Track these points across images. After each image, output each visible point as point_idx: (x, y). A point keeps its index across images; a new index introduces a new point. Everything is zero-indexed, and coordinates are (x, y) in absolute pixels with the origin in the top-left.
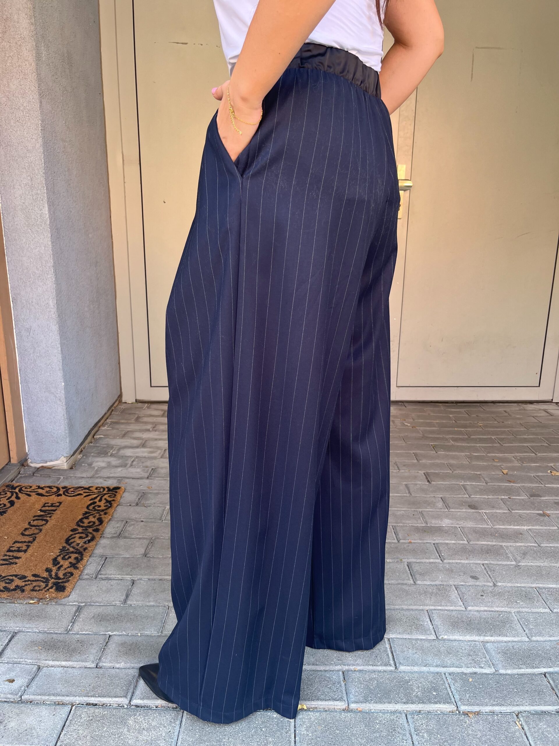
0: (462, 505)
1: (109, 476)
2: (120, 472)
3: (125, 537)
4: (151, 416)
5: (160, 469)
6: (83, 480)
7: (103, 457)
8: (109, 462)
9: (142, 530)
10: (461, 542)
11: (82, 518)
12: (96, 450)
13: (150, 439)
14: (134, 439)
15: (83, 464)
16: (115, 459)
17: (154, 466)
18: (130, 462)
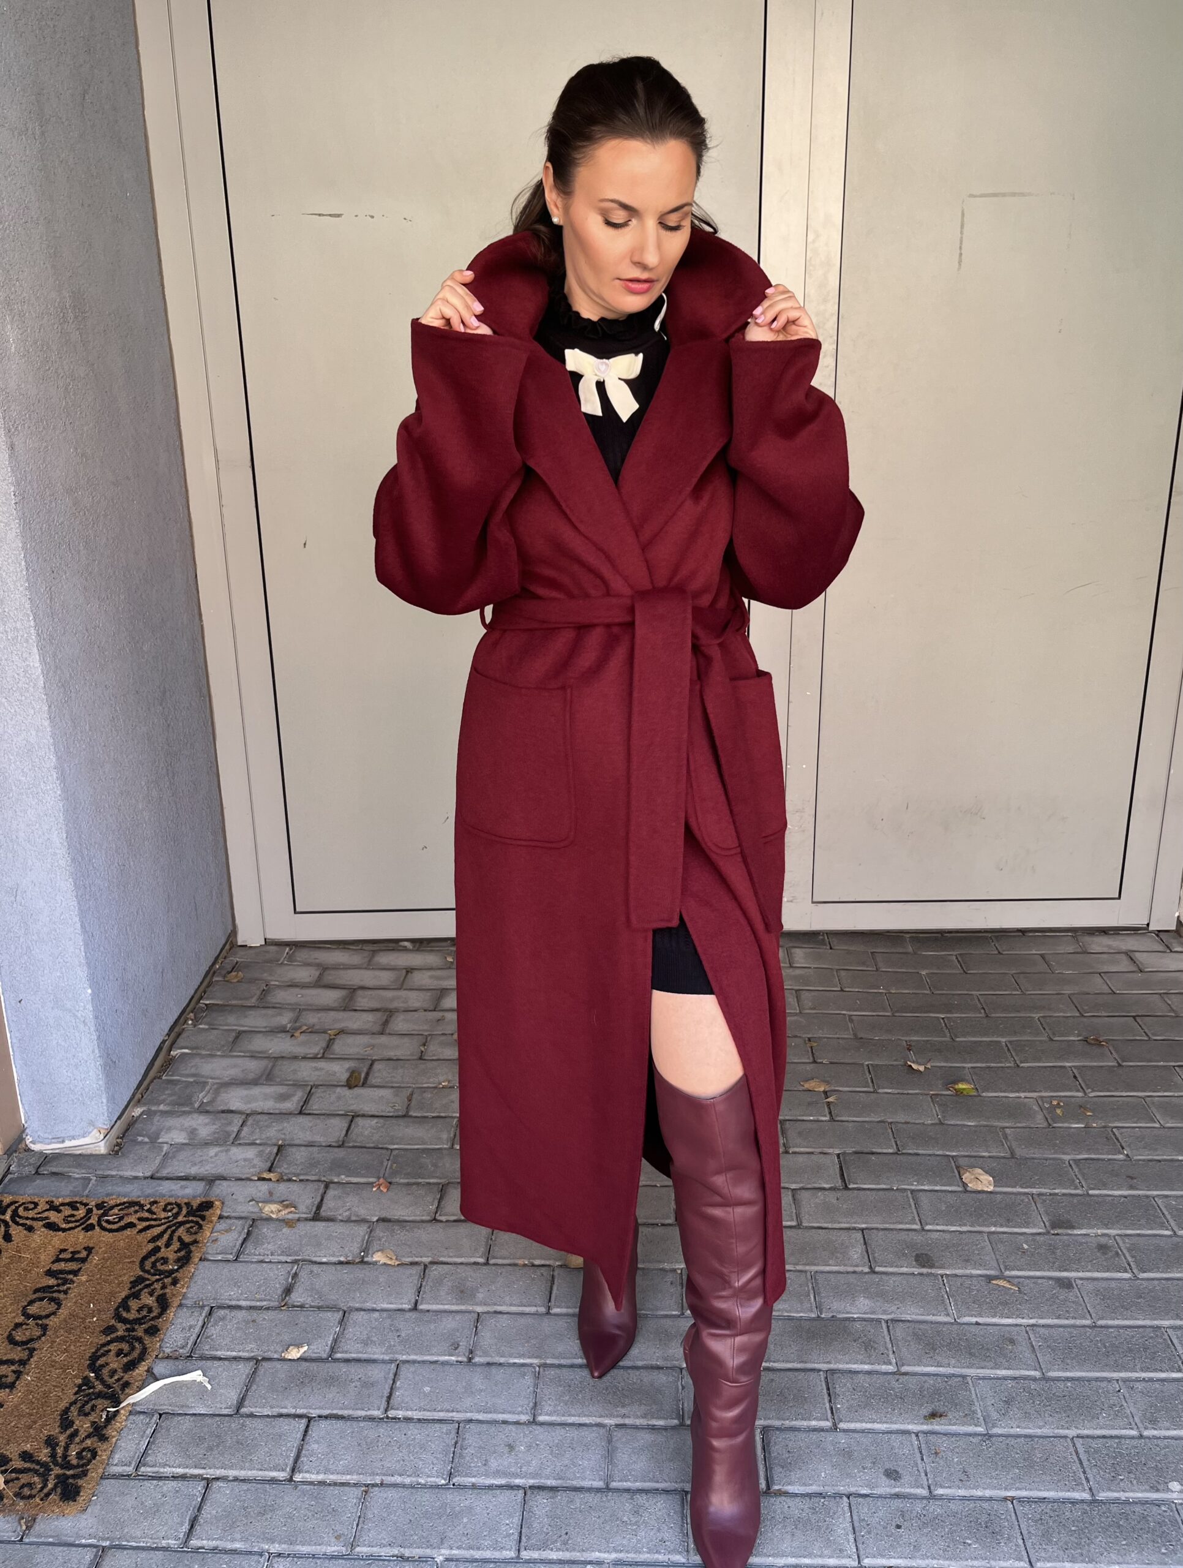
0: (904, 1255)
1: (188, 1171)
2: (213, 1160)
3: (203, 1358)
4: (293, 985)
5: (294, 1150)
6: (136, 1185)
7: (184, 1112)
8: (193, 1132)
9: (238, 1335)
10: (884, 1368)
11: (127, 1298)
12: (170, 1095)
13: (283, 1057)
14: (252, 1056)
15: (140, 1139)
16: (207, 1121)
17: (283, 1140)
18: (236, 1129)
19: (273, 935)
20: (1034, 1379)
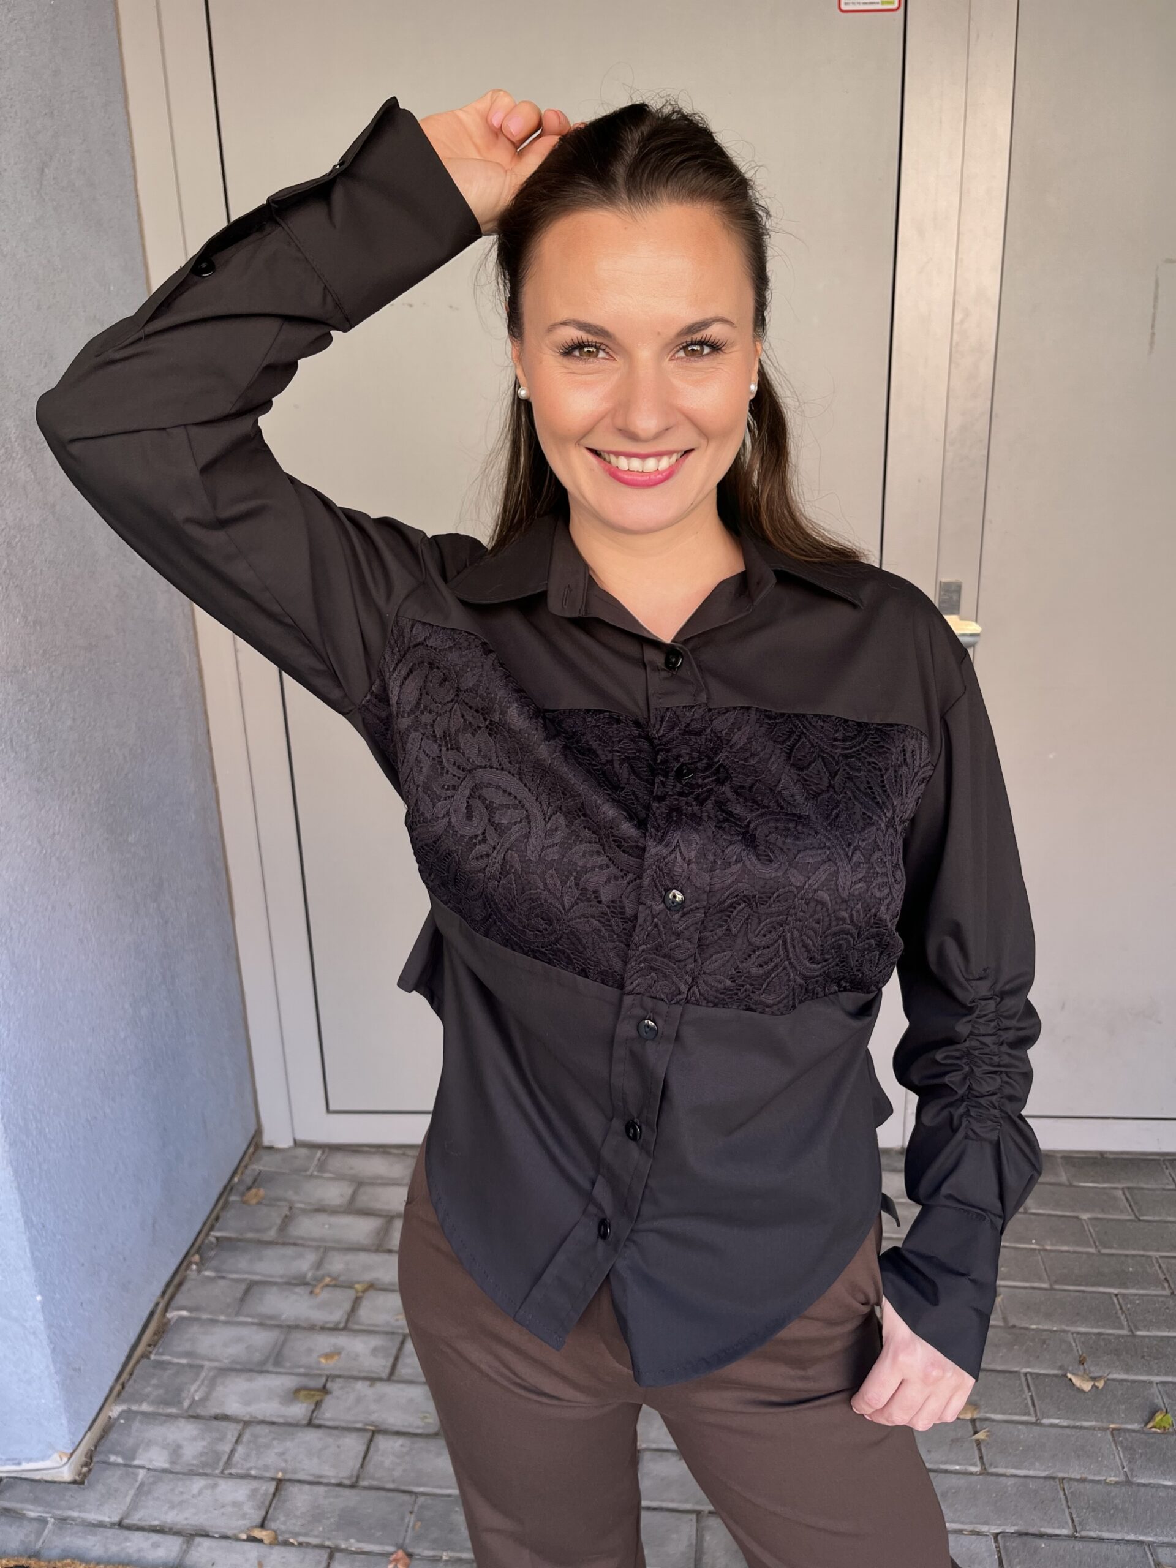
1: (164, 1517)
2: (195, 1502)
4: (321, 1209)
6: (98, 1535)
7: (169, 1416)
8: (176, 1451)
13: (297, 1327)
14: (261, 1325)
15: (112, 1458)
16: (195, 1433)
17: (284, 1471)
18: (227, 1448)
19: (304, 1136)
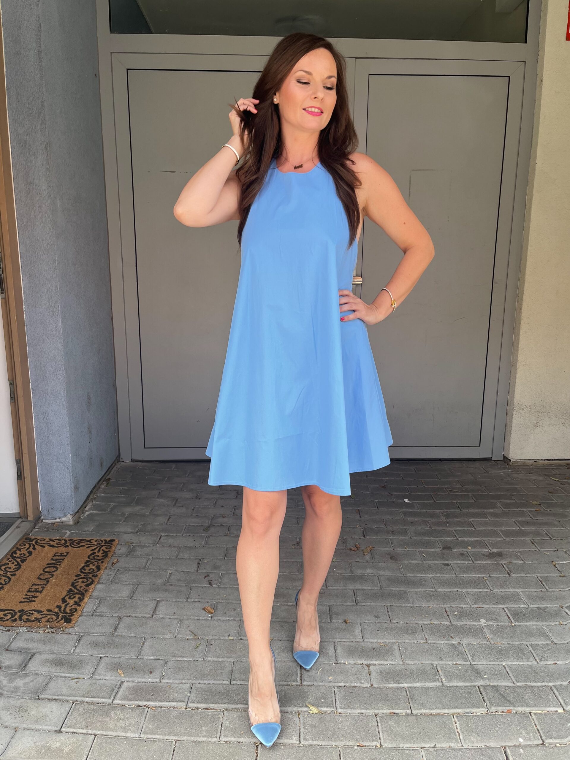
0: (386, 557)
3: (116, 583)
5: (147, 525)
10: (376, 588)
11: (84, 566)
19: (135, 457)
20: (432, 591)
